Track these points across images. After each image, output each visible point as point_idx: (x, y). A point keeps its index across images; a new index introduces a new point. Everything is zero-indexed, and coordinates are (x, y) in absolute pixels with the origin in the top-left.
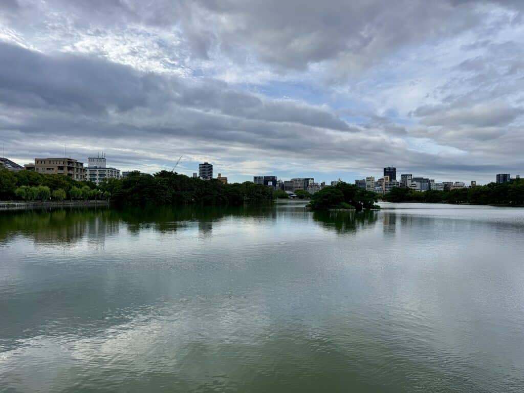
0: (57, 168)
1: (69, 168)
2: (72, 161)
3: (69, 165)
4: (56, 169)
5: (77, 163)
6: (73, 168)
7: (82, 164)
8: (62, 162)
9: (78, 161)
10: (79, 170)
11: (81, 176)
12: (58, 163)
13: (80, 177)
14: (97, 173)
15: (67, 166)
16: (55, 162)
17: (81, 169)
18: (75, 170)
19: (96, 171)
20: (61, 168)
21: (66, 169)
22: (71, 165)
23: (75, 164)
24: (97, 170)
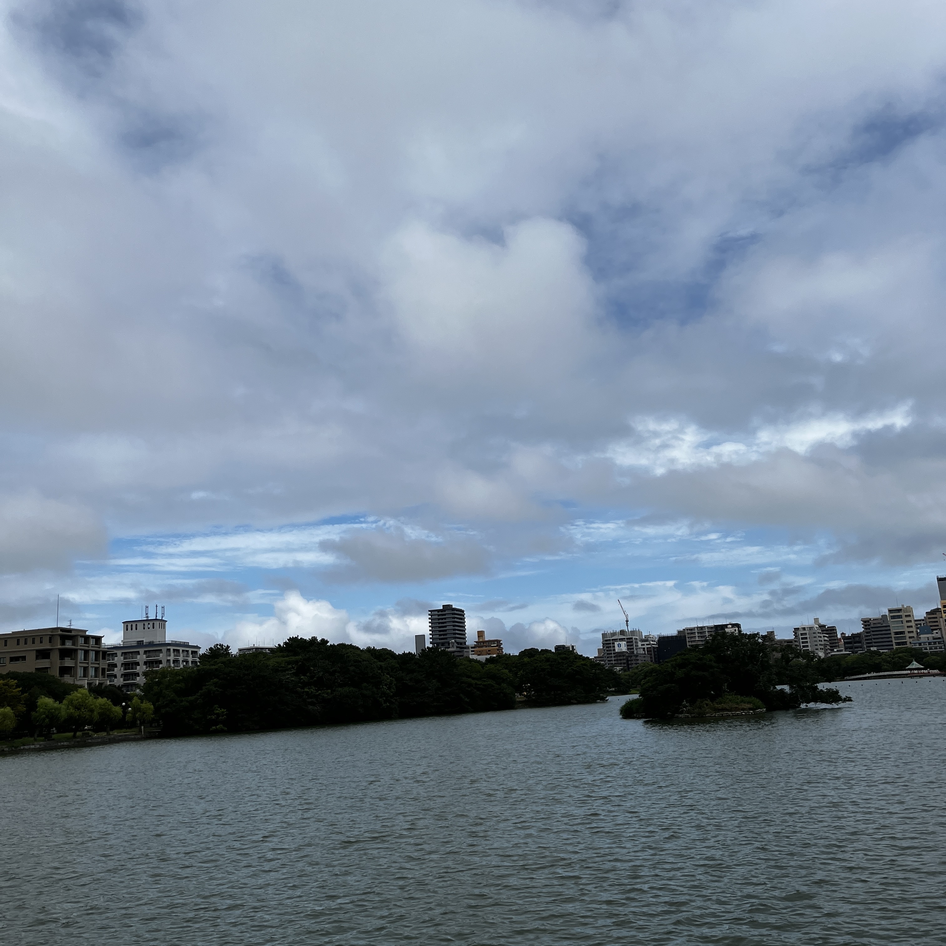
0: (34, 654)
1: (65, 653)
2: (73, 633)
3: (63, 643)
4: (31, 657)
5: (87, 638)
6: (76, 650)
7: (98, 639)
8: (46, 640)
9: (87, 633)
10: (92, 655)
11: (96, 669)
12: (37, 640)
13: (92, 672)
14: (141, 658)
15: (59, 647)
16: (30, 641)
17: (97, 653)
18: (81, 655)
19: (138, 653)
20: (43, 654)
21: (55, 656)
22: (69, 645)
23: (81, 641)
24: (142, 651)
